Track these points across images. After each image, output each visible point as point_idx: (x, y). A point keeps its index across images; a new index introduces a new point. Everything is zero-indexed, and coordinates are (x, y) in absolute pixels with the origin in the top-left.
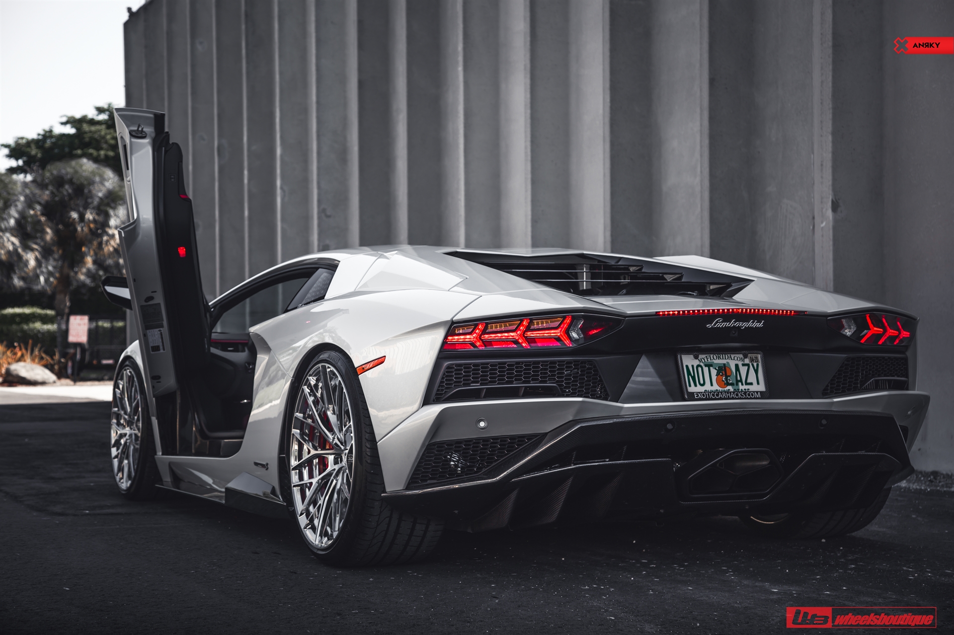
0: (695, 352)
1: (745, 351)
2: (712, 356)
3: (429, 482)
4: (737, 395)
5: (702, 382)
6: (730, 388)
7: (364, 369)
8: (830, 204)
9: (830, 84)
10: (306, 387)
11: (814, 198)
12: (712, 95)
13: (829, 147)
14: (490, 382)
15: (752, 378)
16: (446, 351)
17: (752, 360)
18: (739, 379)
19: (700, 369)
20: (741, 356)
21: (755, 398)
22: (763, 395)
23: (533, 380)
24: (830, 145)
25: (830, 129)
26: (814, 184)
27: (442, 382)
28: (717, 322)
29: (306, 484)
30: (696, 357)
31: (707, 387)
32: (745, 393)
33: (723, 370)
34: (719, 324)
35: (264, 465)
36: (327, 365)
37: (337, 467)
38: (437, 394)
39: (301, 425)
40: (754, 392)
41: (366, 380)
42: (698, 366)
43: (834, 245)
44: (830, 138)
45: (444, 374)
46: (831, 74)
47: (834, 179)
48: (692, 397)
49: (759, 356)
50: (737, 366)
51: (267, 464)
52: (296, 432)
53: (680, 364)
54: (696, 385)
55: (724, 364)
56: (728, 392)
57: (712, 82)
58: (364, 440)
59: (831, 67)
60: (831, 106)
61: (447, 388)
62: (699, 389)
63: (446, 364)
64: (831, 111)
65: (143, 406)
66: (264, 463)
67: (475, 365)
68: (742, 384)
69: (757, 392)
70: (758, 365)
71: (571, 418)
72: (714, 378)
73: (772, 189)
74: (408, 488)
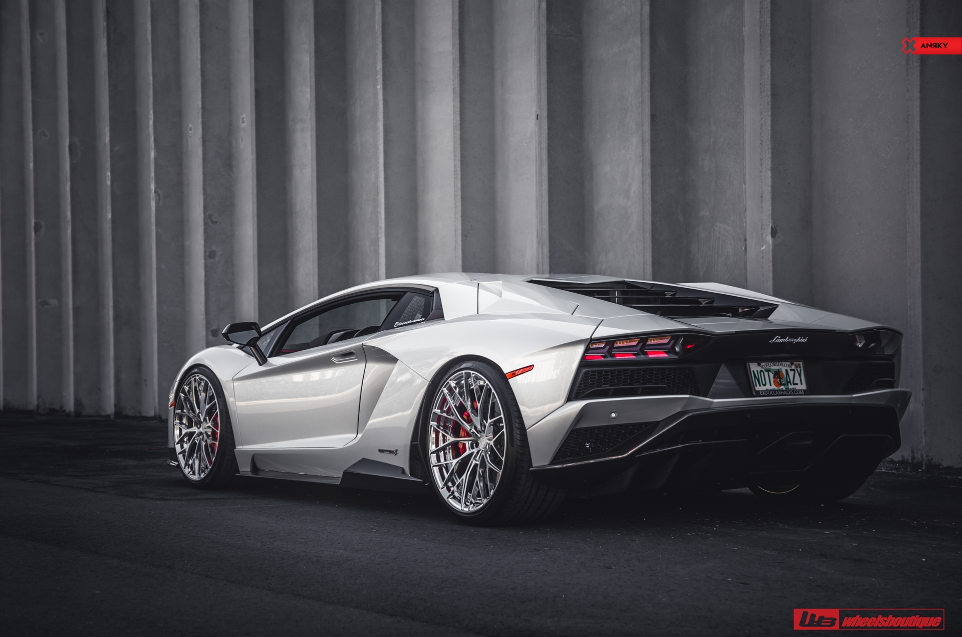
0: (759, 362)
1: (792, 360)
2: (769, 363)
3: (568, 459)
4: (788, 392)
5: (764, 383)
6: (783, 387)
7: (514, 374)
8: (770, 230)
9: (769, 128)
10: (445, 389)
11: (745, 222)
12: (653, 129)
13: (769, 182)
14: (617, 384)
15: (797, 380)
16: (584, 363)
17: (796, 367)
18: (788, 380)
19: (762, 373)
20: (789, 363)
21: (800, 395)
22: (806, 392)
23: (636, 382)
24: (770, 180)
25: (769, 166)
26: (746, 210)
27: (580, 384)
28: (777, 339)
29: (443, 464)
30: (759, 365)
31: (768, 387)
32: (793, 391)
33: (777, 374)
34: (778, 340)
35: (393, 451)
36: (472, 372)
37: (475, 450)
38: (576, 393)
39: (439, 419)
40: (799, 390)
41: (516, 383)
42: (761, 371)
43: (773, 265)
44: (769, 173)
45: (582, 378)
46: (770, 119)
47: (773, 209)
48: (758, 394)
49: (801, 363)
50: (787, 371)
51: (397, 450)
52: (433, 424)
53: (748, 368)
54: (760, 386)
55: (778, 370)
56: (782, 390)
57: (653, 117)
58: (514, 429)
59: (770, 113)
60: (770, 146)
61: (584, 389)
62: (762, 388)
63: (584, 370)
64: (770, 151)
65: (221, 408)
66: (394, 450)
67: (606, 371)
68: (791, 385)
69: (801, 390)
70: (800, 370)
71: (679, 410)
72: (772, 380)
73: (705, 213)
74: (552, 463)
